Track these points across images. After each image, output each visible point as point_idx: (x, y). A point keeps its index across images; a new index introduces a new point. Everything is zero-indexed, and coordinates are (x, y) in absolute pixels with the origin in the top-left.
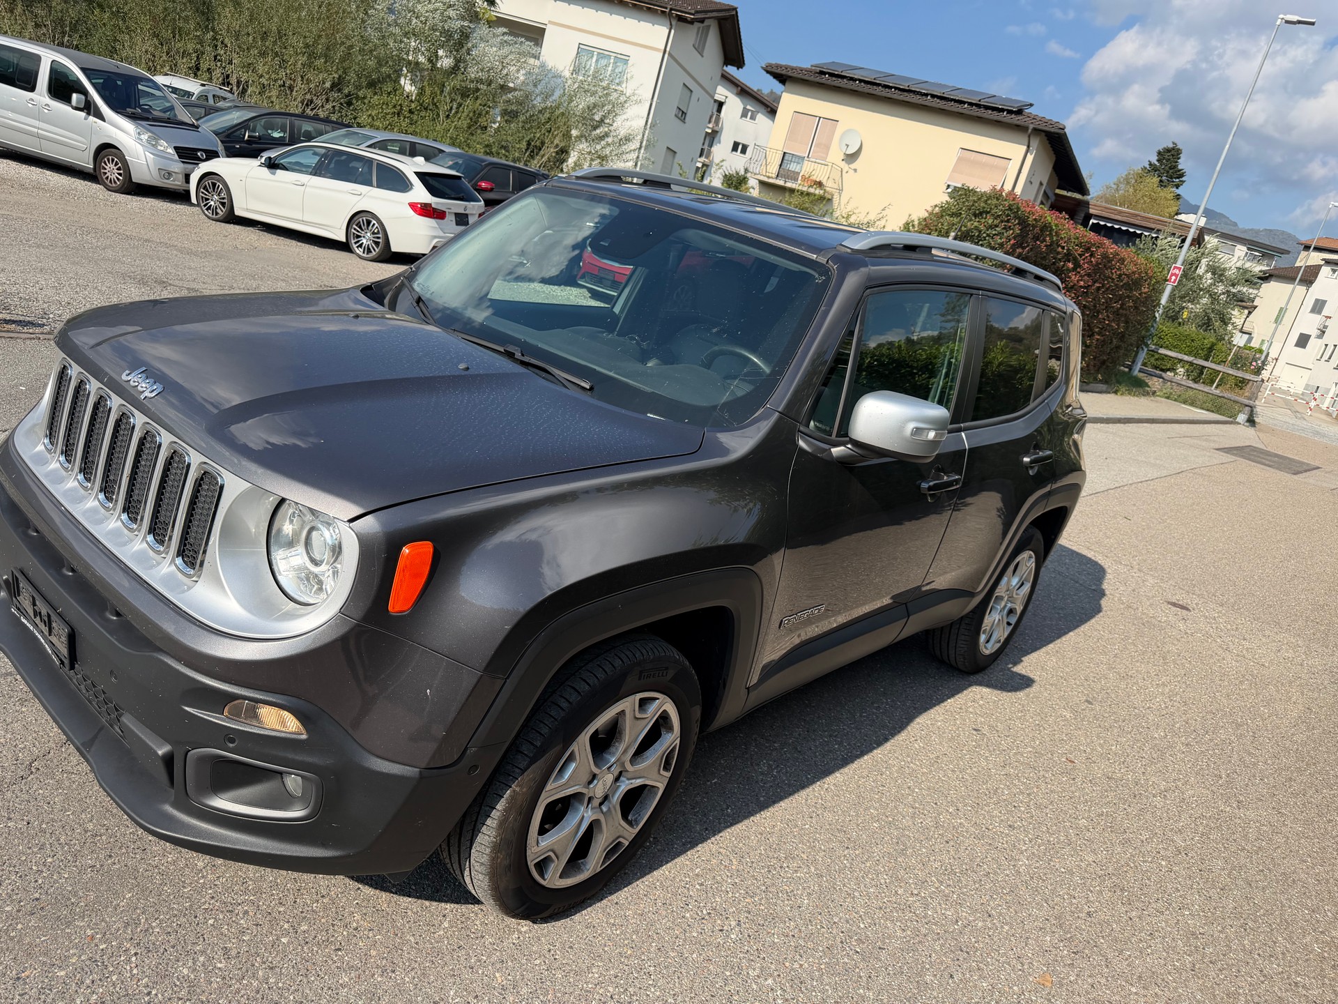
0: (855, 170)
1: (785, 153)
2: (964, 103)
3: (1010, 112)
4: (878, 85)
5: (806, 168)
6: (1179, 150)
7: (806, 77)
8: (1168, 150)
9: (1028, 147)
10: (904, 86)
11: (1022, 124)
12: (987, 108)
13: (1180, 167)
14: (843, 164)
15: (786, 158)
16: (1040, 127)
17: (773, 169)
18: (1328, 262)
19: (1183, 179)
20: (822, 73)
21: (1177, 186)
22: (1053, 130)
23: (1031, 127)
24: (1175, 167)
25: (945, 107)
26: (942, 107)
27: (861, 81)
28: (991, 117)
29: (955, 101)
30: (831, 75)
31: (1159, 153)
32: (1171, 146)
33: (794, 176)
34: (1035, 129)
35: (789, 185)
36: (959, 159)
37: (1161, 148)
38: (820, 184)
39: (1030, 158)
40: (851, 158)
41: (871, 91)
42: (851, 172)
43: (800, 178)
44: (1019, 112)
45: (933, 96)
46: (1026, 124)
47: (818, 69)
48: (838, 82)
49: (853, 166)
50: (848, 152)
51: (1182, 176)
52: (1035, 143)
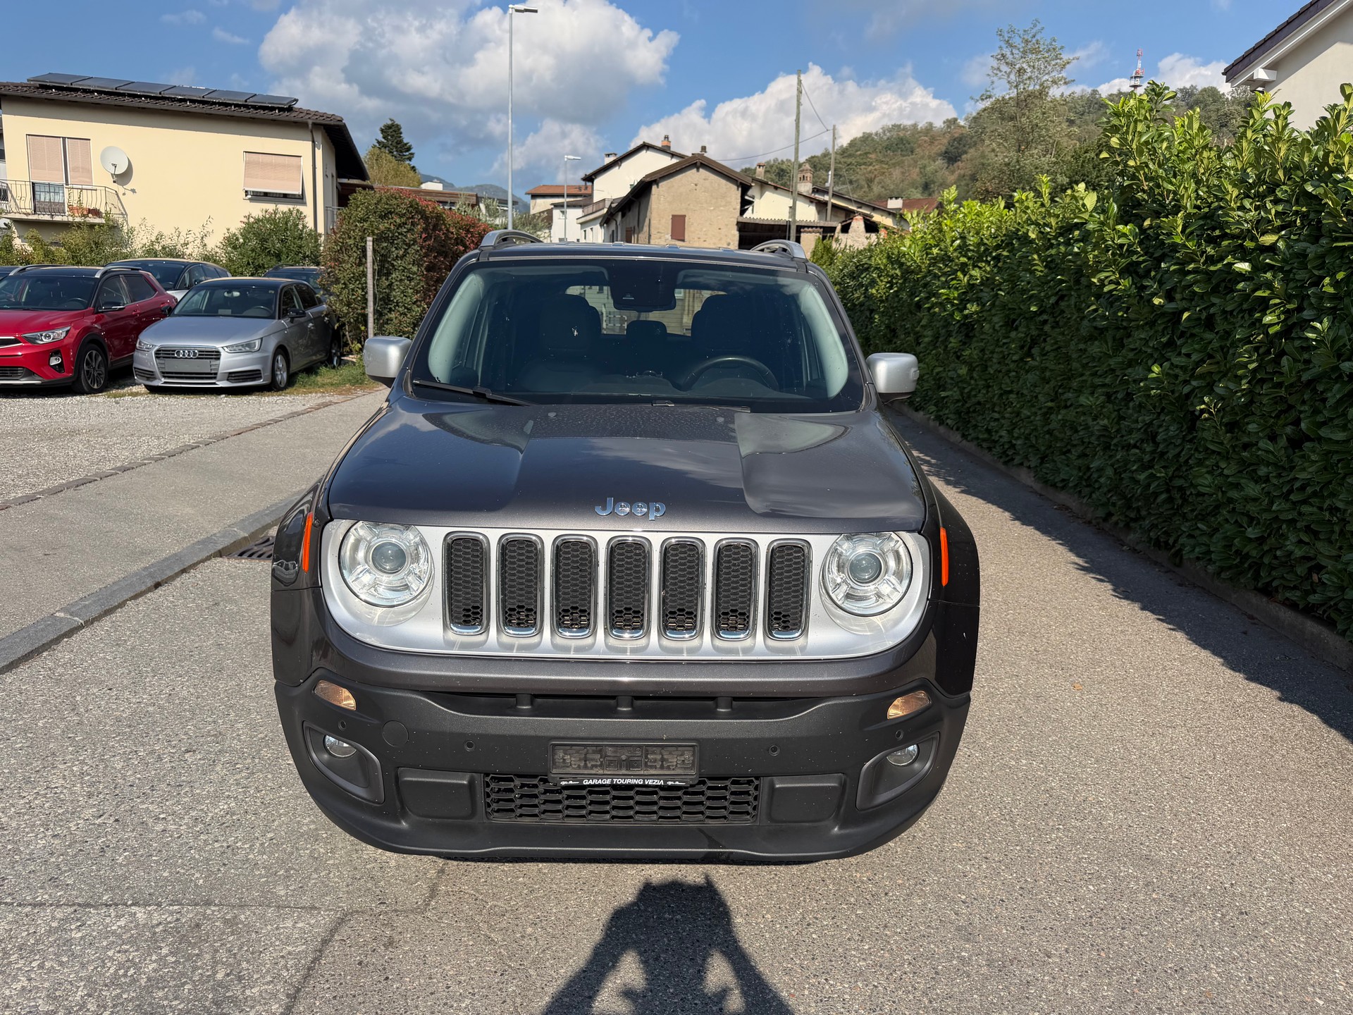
0: (133, 191)
1: (33, 184)
2: (230, 105)
3: (281, 109)
4: (123, 95)
5: (69, 197)
6: (397, 125)
7: (28, 94)
8: (389, 127)
9: (313, 142)
10: (155, 93)
11: (300, 120)
12: (255, 108)
13: (405, 141)
14: (115, 186)
15: (37, 188)
16: (318, 121)
17: (27, 204)
18: (556, 206)
19: (412, 151)
20: (42, 87)
21: (410, 159)
22: (332, 123)
23: (310, 122)
24: (401, 141)
25: (212, 112)
26: (208, 112)
27: (100, 92)
28: (265, 117)
29: (220, 104)
30: (59, 89)
31: (382, 131)
32: (390, 123)
33: (57, 208)
34: (314, 124)
35: (58, 218)
36: (247, 163)
37: (382, 126)
38: (96, 213)
39: (319, 153)
40: (123, 177)
41: (118, 103)
42: (129, 193)
43: (66, 209)
44: (290, 109)
45: (193, 101)
46: (304, 120)
47: (37, 84)
48: (72, 96)
49: (129, 186)
50: (118, 172)
51: (409, 149)
52: (319, 137)
